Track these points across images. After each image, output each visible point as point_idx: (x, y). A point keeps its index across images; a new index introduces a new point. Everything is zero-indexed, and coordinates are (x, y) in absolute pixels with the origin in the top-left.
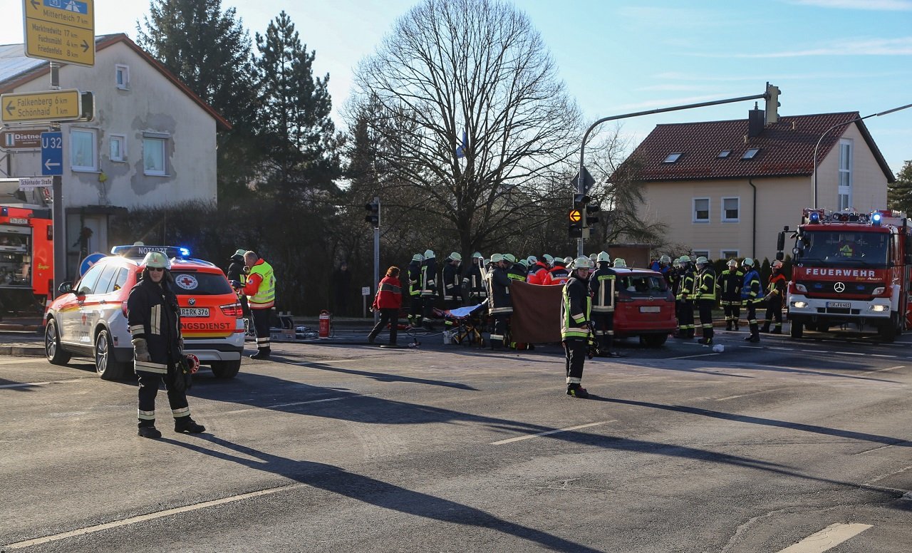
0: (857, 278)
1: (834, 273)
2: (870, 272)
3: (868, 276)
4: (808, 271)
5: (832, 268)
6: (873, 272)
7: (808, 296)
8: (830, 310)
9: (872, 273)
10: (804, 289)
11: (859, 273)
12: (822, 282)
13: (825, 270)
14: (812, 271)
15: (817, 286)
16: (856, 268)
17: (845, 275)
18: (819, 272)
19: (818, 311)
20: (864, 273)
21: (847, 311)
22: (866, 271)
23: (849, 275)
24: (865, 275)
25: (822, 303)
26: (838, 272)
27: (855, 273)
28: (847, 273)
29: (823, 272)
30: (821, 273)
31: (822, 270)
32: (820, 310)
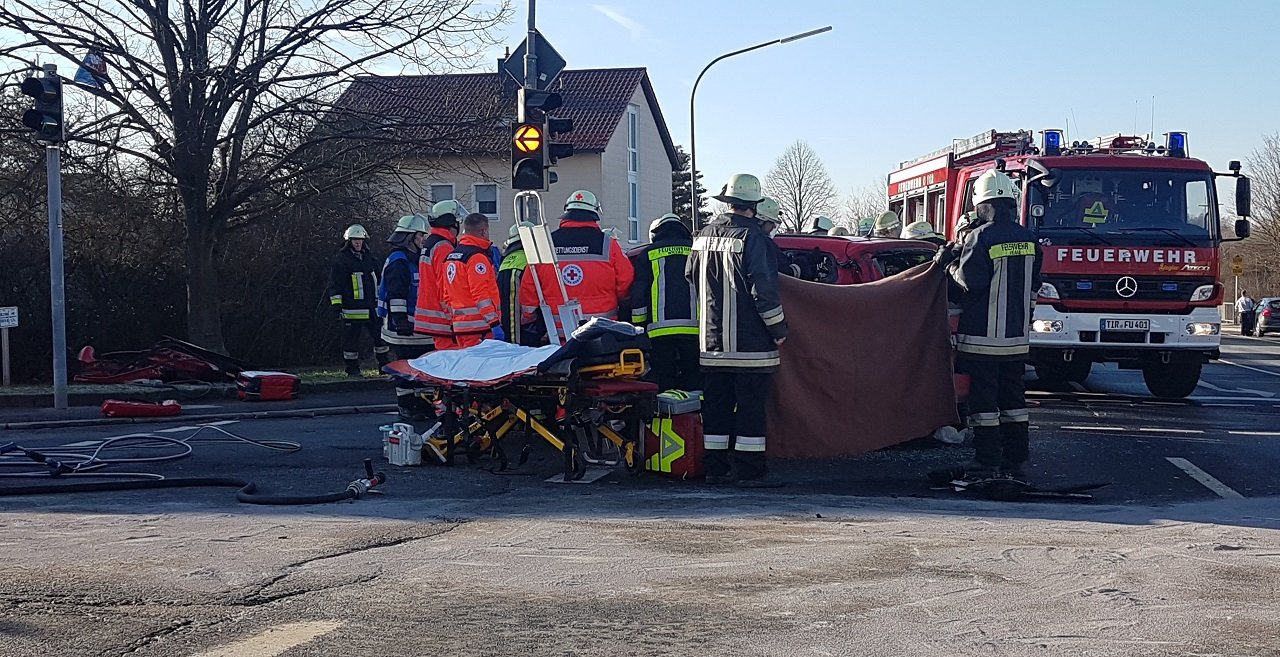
0: (1162, 267)
1: (1116, 256)
2: (1186, 253)
3: (1182, 263)
4: (1061, 253)
5: (1109, 246)
6: (1193, 253)
7: (1060, 307)
8: (1107, 335)
9: (1190, 255)
10: (1052, 292)
11: (1165, 256)
12: (1090, 278)
13: (1097, 251)
14: (1069, 254)
15: (1080, 286)
16: (1158, 246)
17: (1138, 260)
18: (1084, 255)
19: (1081, 340)
20: (1174, 256)
21: (1141, 336)
22: (1178, 252)
23: (1145, 260)
24: (1178, 261)
25: (1091, 321)
26: (1124, 254)
27: (1157, 255)
28: (1142, 256)
29: (1093, 256)
30: (1090, 258)
31: (1089, 251)
32: (1087, 336)
